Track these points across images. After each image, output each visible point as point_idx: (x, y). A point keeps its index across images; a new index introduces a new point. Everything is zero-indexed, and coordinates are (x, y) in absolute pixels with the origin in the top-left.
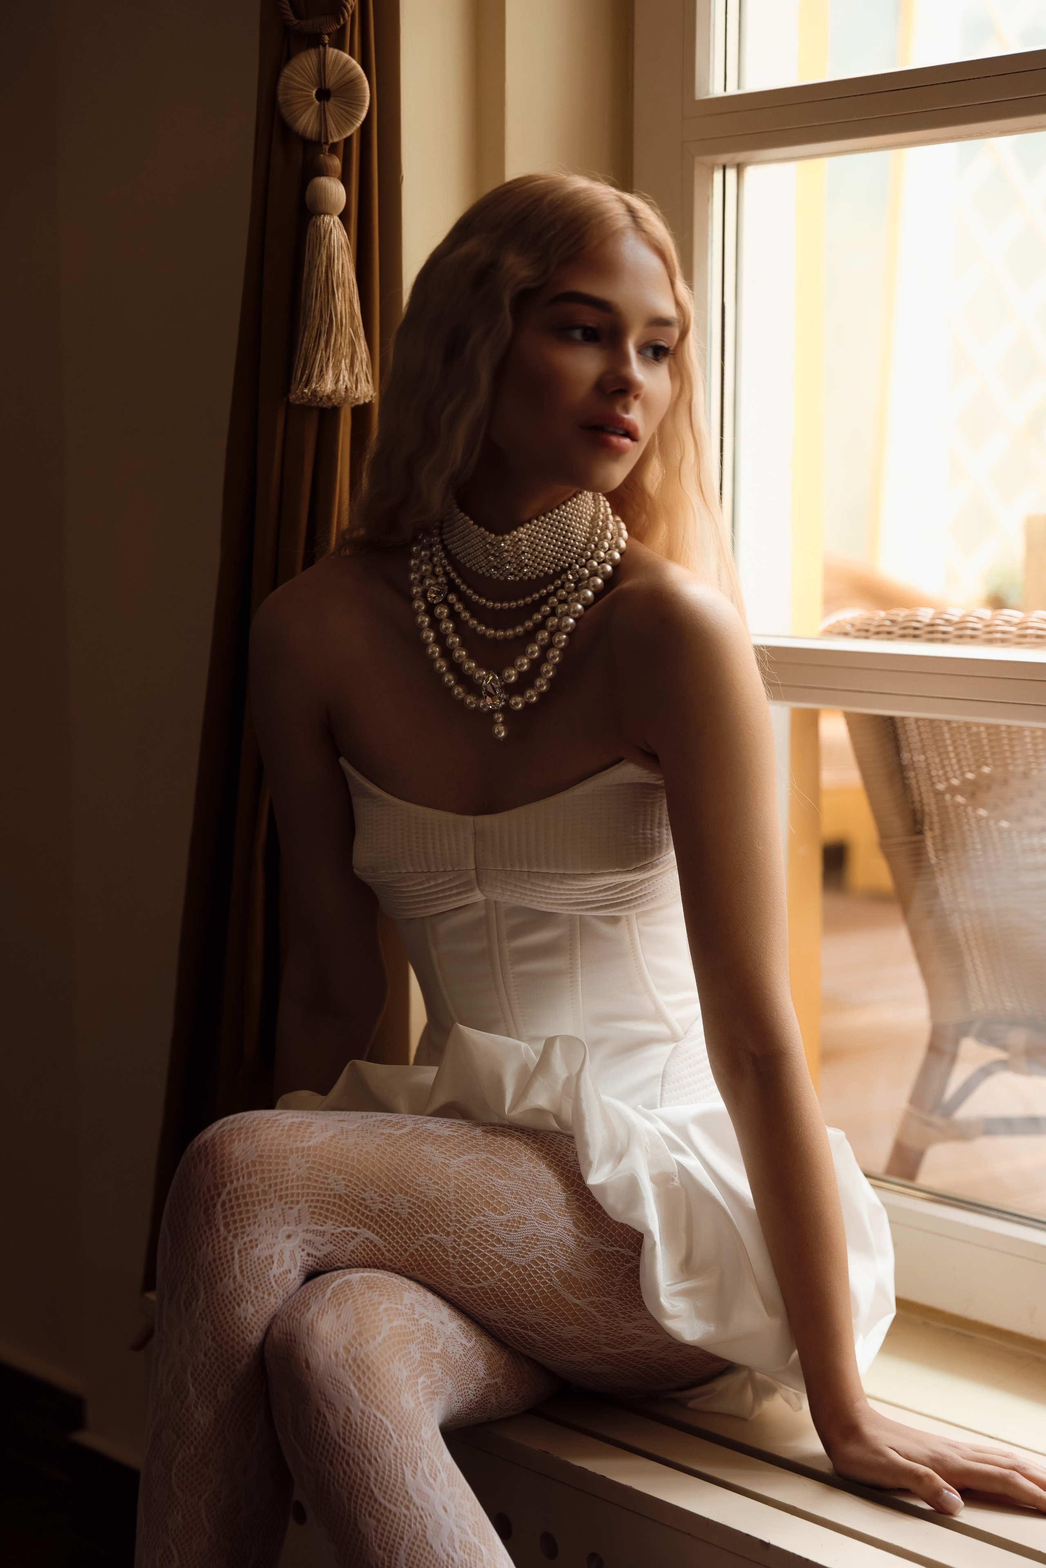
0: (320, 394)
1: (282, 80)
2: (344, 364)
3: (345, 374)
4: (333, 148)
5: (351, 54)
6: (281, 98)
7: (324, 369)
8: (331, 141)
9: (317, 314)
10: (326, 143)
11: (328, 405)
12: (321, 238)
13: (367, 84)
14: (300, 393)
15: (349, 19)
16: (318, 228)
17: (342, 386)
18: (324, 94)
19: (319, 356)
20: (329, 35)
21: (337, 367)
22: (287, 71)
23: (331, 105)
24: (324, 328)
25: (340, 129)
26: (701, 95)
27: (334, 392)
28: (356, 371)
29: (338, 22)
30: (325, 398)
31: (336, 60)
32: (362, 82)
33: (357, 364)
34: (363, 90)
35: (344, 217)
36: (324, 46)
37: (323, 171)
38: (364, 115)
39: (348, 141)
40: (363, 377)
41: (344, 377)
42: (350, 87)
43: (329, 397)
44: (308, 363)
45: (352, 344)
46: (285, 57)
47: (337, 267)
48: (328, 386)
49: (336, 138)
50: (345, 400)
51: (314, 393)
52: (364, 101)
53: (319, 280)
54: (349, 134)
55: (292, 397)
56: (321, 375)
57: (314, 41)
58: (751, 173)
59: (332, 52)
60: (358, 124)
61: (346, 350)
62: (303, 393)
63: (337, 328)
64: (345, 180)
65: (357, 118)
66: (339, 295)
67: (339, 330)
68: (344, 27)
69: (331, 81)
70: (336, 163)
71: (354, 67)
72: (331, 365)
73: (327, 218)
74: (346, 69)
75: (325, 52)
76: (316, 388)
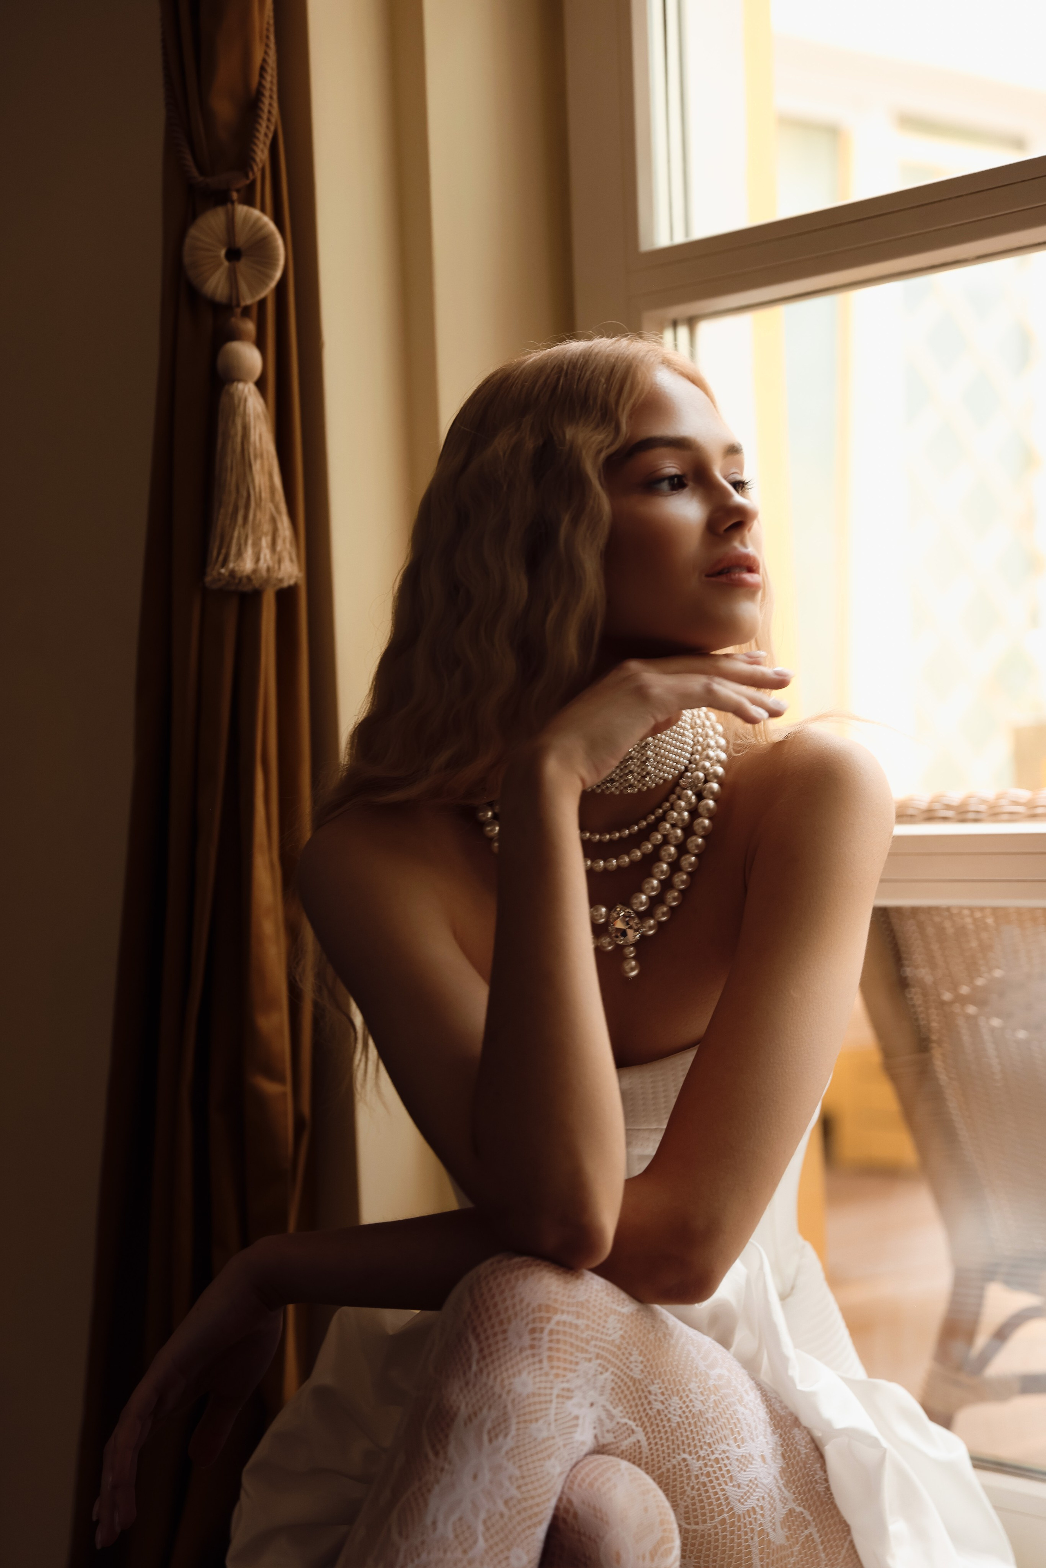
0: (239, 575)
1: (188, 241)
2: (265, 542)
3: (266, 553)
4: (246, 312)
5: (263, 210)
6: (187, 260)
7: (243, 547)
8: (243, 304)
9: (233, 488)
10: (238, 305)
11: (248, 588)
12: (235, 408)
13: (280, 242)
14: (218, 572)
15: (258, 175)
16: (231, 396)
17: (263, 565)
18: (234, 254)
19: (236, 534)
20: (238, 191)
21: (257, 545)
22: (193, 232)
23: (242, 266)
24: (242, 503)
25: (253, 291)
26: (645, 246)
27: (255, 571)
28: (279, 548)
29: (247, 176)
30: (244, 580)
31: (246, 219)
32: (275, 240)
33: (280, 542)
34: (275, 249)
35: (260, 384)
36: (233, 202)
37: (235, 335)
38: (278, 274)
39: (262, 303)
40: (286, 556)
41: (265, 555)
42: (262, 245)
43: (249, 578)
44: (225, 542)
45: (273, 520)
46: (191, 216)
47: (254, 436)
48: (247, 565)
49: (249, 300)
50: (267, 581)
51: (232, 573)
52: (277, 260)
53: (234, 451)
54: (262, 295)
55: (208, 579)
56: (240, 554)
57: (222, 198)
58: (704, 328)
59: (242, 210)
60: (273, 284)
61: (266, 527)
62: (220, 574)
63: (256, 502)
64: (260, 344)
65: (270, 277)
66: (257, 466)
67: (258, 505)
68: (252, 185)
69: (241, 240)
70: (250, 326)
71: (265, 225)
72: (250, 542)
73: (241, 386)
74: (257, 227)
75: (233, 210)
76: (234, 567)
